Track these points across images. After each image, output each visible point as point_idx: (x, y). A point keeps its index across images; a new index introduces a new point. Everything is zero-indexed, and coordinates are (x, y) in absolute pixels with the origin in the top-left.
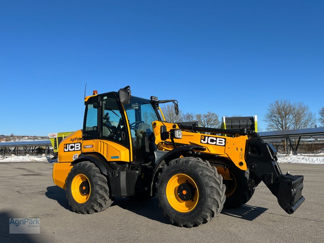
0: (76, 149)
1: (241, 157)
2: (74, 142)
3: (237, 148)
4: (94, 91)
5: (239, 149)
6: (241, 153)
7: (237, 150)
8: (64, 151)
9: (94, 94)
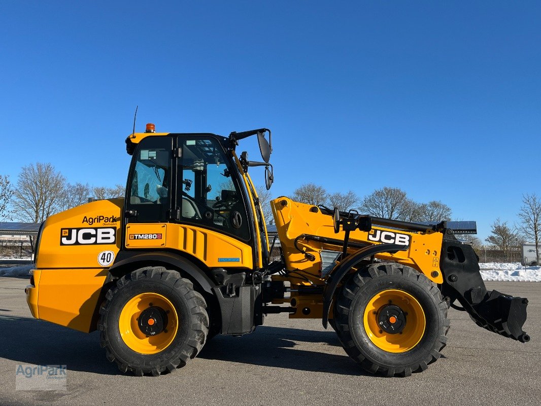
0: (100, 240)
1: (434, 263)
2: (95, 225)
3: (428, 250)
4: (148, 126)
5: (432, 252)
6: (435, 259)
7: (429, 254)
8: (62, 244)
9: (148, 131)
